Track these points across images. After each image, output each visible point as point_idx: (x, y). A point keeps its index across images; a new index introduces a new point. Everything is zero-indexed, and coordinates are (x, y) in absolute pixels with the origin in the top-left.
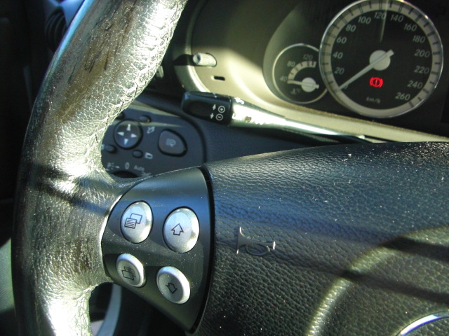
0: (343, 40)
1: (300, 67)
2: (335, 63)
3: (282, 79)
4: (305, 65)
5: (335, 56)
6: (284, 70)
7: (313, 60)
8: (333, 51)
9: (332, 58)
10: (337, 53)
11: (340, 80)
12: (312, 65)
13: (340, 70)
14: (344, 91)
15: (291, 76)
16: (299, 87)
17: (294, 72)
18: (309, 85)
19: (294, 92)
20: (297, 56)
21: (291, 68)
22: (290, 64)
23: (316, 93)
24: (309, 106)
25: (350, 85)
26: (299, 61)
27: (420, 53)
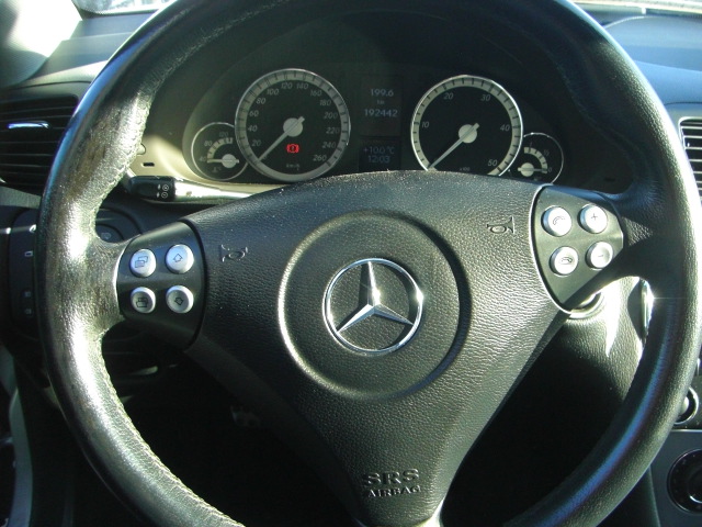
0: (256, 114)
1: (217, 145)
2: (251, 136)
3: (201, 159)
4: (222, 142)
5: (250, 129)
6: (202, 151)
7: (229, 137)
8: (248, 126)
9: (248, 132)
10: (251, 126)
11: (258, 152)
12: (229, 141)
13: (257, 142)
14: (263, 161)
15: (209, 156)
16: (220, 164)
17: (212, 150)
18: (229, 161)
19: (215, 171)
20: (213, 135)
21: (208, 148)
22: (207, 143)
23: (237, 167)
24: (233, 181)
25: (269, 155)
26: (216, 139)
27: (328, 115)
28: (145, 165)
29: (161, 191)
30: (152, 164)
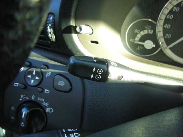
0: (171, 17)
1: (142, 33)
2: (165, 31)
3: (131, 40)
4: (146, 32)
5: (165, 26)
6: (133, 35)
7: (151, 29)
8: (164, 24)
9: (164, 28)
10: (167, 25)
11: (168, 42)
12: (151, 32)
13: (168, 36)
14: (170, 49)
15: (137, 39)
16: (143, 46)
17: (139, 36)
18: (149, 45)
19: (138, 49)
20: (141, 26)
21: (137, 34)
22: (136, 31)
23: (154, 50)
24: (149, 58)
25: (174, 46)
26: (142, 29)
28: (92, 42)
29: (95, 73)
30: (97, 43)
